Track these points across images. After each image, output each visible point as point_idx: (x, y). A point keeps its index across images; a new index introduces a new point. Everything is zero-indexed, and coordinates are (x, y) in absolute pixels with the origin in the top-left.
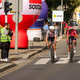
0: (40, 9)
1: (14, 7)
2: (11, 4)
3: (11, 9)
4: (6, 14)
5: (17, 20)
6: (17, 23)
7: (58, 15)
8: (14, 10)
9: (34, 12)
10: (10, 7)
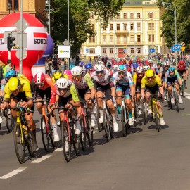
0: (46, 43)
1: (18, 42)
2: (15, 39)
3: (15, 45)
4: (9, 50)
5: (21, 56)
6: (21, 59)
7: (64, 51)
8: (17, 46)
9: (39, 47)
10: (14, 42)
